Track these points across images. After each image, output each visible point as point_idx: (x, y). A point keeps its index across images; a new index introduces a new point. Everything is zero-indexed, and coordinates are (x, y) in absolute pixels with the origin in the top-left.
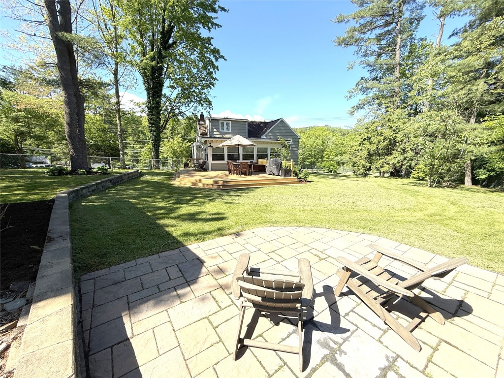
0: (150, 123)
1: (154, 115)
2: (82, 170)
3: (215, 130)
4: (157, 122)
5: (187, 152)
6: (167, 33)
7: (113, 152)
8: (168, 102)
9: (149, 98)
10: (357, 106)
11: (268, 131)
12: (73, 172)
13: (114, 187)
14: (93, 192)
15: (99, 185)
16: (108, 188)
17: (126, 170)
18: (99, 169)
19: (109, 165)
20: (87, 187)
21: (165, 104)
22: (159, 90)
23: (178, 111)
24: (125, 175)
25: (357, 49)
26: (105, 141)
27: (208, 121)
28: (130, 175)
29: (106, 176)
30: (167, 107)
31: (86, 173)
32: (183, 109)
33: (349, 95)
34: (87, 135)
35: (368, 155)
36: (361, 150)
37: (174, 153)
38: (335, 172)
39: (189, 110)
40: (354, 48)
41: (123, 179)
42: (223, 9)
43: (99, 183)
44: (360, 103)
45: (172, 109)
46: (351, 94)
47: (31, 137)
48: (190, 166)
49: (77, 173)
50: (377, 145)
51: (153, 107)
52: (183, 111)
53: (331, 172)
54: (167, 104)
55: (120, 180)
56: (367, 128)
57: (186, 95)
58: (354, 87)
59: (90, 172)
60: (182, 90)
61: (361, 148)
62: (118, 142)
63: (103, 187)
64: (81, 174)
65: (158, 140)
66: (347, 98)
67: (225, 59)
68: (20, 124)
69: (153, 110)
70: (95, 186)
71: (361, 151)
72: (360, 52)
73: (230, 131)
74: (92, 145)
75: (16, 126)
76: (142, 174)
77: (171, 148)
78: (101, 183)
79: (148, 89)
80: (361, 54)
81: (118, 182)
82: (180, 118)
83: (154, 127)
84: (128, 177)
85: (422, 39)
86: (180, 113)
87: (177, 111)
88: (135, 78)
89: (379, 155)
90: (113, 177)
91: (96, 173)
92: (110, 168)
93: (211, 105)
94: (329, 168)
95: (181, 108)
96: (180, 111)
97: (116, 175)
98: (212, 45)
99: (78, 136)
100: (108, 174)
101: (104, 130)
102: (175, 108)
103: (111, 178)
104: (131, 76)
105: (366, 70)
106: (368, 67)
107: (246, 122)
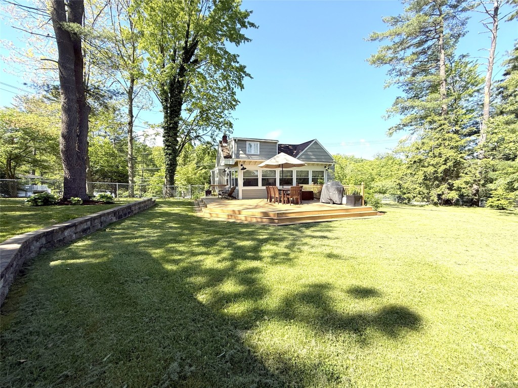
0: (166, 145)
1: (171, 137)
2: (76, 199)
3: (241, 152)
4: (174, 145)
5: (205, 179)
6: (191, 48)
7: (121, 178)
8: (184, 126)
9: (166, 117)
10: (396, 127)
11: (301, 154)
12: (64, 201)
13: (119, 224)
14: (84, 233)
15: (96, 221)
16: (111, 225)
17: (135, 199)
18: (102, 197)
19: (115, 194)
20: (74, 225)
21: (182, 127)
22: (178, 109)
23: (195, 134)
24: (135, 205)
25: (391, 68)
26: (112, 167)
27: (233, 141)
28: (142, 205)
29: (110, 205)
30: (183, 130)
31: (81, 202)
32: (201, 132)
33: (386, 115)
34: (92, 159)
37: (189, 181)
39: (207, 134)
40: (388, 67)
41: (132, 211)
42: (252, 25)
43: (95, 218)
44: (399, 123)
45: (189, 132)
47: (28, 162)
48: (212, 194)
49: (70, 203)
51: (170, 128)
52: (200, 135)
54: (183, 127)
55: (127, 212)
56: (418, 149)
57: (205, 117)
58: (392, 107)
59: (88, 201)
60: (200, 112)
62: (127, 168)
63: (101, 223)
64: (75, 204)
65: (174, 165)
66: (384, 118)
67: (251, 78)
68: (14, 146)
69: (170, 131)
70: (89, 223)
72: (394, 71)
73: (259, 153)
74: (97, 171)
75: (9, 148)
76: (156, 204)
77: (185, 175)
78: (100, 216)
79: (165, 108)
80: (394, 73)
81: (125, 215)
82: (197, 142)
83: (169, 149)
84: (140, 208)
85: (464, 56)
86: (197, 137)
87: (193, 135)
88: (151, 99)
90: (120, 207)
91: (97, 202)
92: (116, 197)
93: (232, 127)
95: (198, 132)
96: (198, 134)
97: (124, 205)
98: (238, 62)
99: (77, 154)
100: (112, 203)
101: (113, 155)
102: (192, 131)
103: (116, 209)
104: (146, 97)
105: (401, 89)
106: (404, 87)
107: (276, 143)
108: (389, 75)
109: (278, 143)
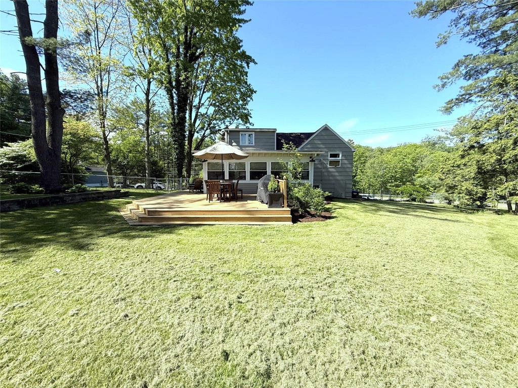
3: (234, 144)
10: (457, 99)
11: (305, 143)
25: (455, 15)
31: (45, 192)
33: (440, 83)
35: (479, 173)
36: (465, 165)
38: (422, 200)
40: (450, 15)
44: (463, 92)
46: (445, 80)
50: (500, 155)
53: (414, 200)
58: (451, 71)
59: (59, 190)
61: (463, 161)
66: (437, 89)
71: (464, 168)
72: (462, 19)
73: (254, 144)
80: (462, 22)
89: (505, 173)
94: (411, 195)
99: (48, 151)
105: (474, 43)
106: (478, 39)
107: (274, 132)
108: (454, 26)
109: (277, 132)
